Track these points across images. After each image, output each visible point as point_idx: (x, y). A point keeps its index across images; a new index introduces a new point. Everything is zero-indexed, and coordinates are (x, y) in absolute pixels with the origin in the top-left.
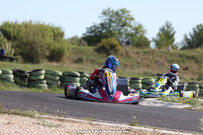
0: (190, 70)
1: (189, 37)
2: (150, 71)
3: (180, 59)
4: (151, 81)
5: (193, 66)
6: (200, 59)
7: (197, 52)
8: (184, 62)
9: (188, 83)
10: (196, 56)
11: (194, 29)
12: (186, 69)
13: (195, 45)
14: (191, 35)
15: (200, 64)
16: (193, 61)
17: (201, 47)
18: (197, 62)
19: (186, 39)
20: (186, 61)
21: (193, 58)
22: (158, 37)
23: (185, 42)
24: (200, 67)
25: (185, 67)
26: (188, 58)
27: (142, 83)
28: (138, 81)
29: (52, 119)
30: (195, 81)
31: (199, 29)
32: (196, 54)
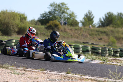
0: (103, 40)
1: (102, 20)
2: (79, 40)
3: (97, 33)
4: (79, 47)
5: (105, 37)
6: (109, 33)
7: (107, 29)
8: (99, 35)
9: (102, 48)
10: (107, 31)
11: (105, 15)
12: (100, 39)
13: (106, 25)
14: (103, 19)
15: (109, 36)
16: (105, 35)
17: (110, 26)
18: (107, 35)
19: (101, 21)
20: (101, 34)
21: (105, 32)
22: (84, 20)
23: (100, 23)
24: (109, 38)
25: (100, 38)
26: (102, 32)
27: (74, 48)
28: (72, 46)
29: (19, 70)
30: (106, 47)
31: (108, 15)
32: (106, 30)
